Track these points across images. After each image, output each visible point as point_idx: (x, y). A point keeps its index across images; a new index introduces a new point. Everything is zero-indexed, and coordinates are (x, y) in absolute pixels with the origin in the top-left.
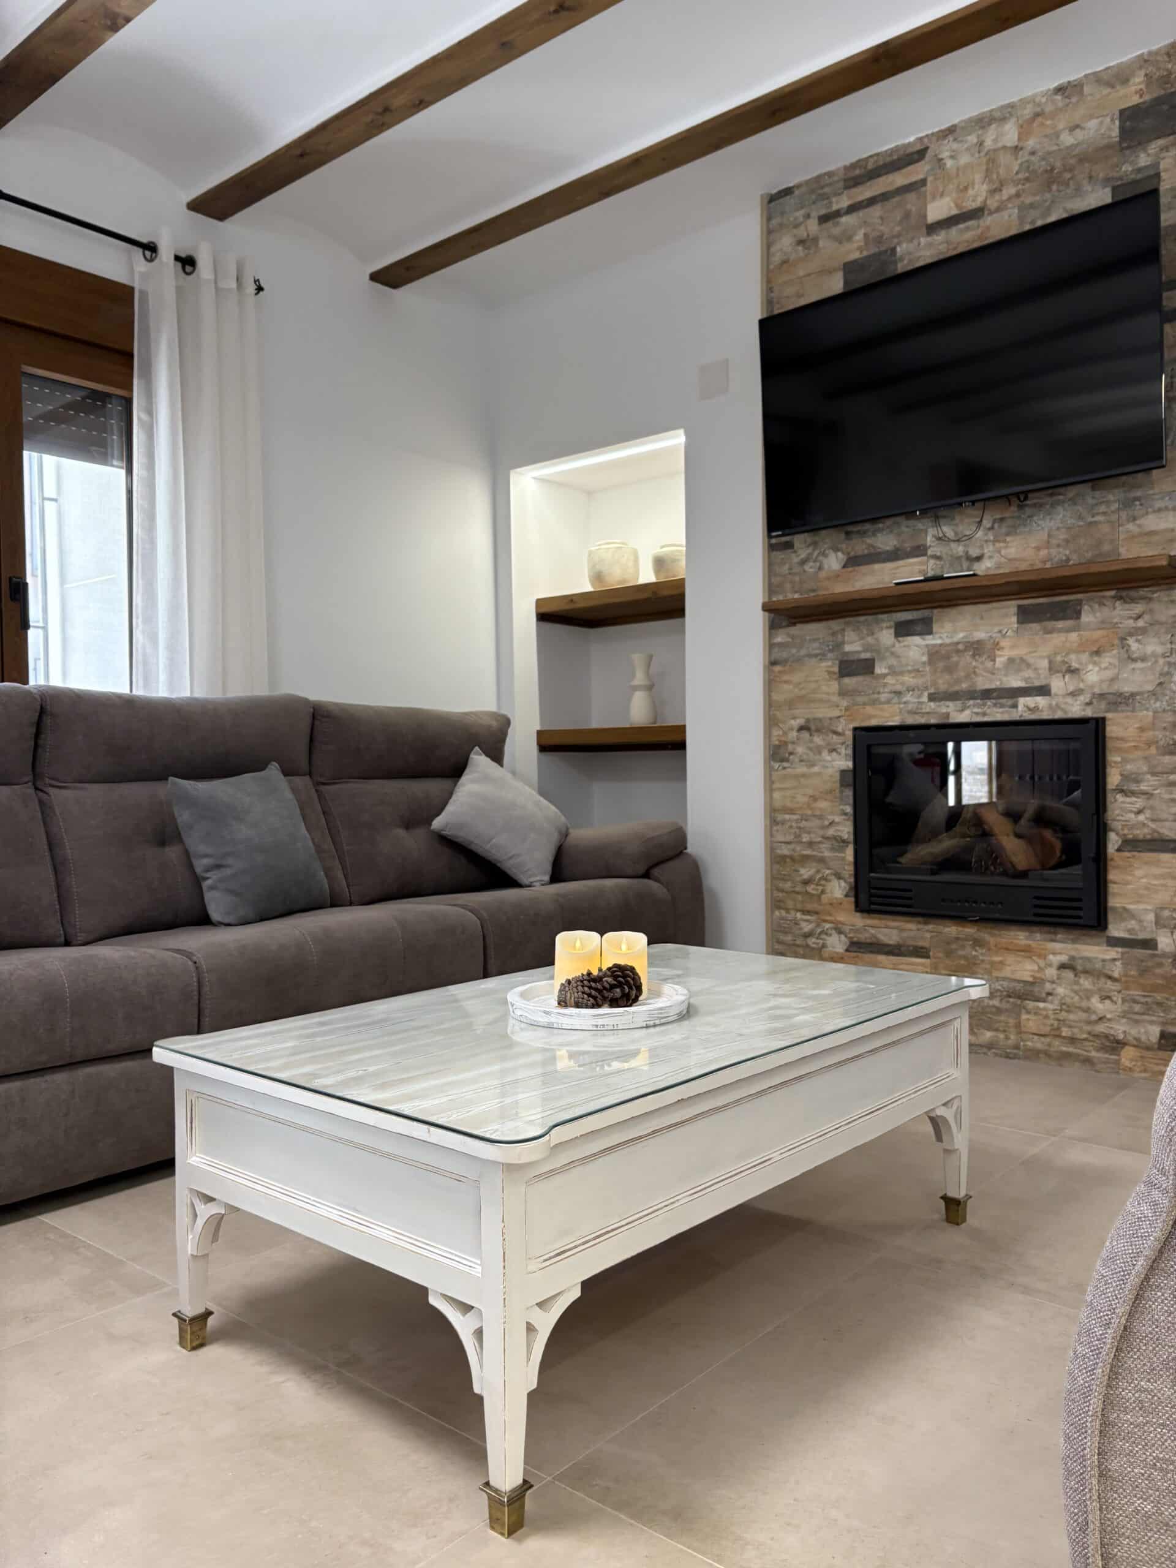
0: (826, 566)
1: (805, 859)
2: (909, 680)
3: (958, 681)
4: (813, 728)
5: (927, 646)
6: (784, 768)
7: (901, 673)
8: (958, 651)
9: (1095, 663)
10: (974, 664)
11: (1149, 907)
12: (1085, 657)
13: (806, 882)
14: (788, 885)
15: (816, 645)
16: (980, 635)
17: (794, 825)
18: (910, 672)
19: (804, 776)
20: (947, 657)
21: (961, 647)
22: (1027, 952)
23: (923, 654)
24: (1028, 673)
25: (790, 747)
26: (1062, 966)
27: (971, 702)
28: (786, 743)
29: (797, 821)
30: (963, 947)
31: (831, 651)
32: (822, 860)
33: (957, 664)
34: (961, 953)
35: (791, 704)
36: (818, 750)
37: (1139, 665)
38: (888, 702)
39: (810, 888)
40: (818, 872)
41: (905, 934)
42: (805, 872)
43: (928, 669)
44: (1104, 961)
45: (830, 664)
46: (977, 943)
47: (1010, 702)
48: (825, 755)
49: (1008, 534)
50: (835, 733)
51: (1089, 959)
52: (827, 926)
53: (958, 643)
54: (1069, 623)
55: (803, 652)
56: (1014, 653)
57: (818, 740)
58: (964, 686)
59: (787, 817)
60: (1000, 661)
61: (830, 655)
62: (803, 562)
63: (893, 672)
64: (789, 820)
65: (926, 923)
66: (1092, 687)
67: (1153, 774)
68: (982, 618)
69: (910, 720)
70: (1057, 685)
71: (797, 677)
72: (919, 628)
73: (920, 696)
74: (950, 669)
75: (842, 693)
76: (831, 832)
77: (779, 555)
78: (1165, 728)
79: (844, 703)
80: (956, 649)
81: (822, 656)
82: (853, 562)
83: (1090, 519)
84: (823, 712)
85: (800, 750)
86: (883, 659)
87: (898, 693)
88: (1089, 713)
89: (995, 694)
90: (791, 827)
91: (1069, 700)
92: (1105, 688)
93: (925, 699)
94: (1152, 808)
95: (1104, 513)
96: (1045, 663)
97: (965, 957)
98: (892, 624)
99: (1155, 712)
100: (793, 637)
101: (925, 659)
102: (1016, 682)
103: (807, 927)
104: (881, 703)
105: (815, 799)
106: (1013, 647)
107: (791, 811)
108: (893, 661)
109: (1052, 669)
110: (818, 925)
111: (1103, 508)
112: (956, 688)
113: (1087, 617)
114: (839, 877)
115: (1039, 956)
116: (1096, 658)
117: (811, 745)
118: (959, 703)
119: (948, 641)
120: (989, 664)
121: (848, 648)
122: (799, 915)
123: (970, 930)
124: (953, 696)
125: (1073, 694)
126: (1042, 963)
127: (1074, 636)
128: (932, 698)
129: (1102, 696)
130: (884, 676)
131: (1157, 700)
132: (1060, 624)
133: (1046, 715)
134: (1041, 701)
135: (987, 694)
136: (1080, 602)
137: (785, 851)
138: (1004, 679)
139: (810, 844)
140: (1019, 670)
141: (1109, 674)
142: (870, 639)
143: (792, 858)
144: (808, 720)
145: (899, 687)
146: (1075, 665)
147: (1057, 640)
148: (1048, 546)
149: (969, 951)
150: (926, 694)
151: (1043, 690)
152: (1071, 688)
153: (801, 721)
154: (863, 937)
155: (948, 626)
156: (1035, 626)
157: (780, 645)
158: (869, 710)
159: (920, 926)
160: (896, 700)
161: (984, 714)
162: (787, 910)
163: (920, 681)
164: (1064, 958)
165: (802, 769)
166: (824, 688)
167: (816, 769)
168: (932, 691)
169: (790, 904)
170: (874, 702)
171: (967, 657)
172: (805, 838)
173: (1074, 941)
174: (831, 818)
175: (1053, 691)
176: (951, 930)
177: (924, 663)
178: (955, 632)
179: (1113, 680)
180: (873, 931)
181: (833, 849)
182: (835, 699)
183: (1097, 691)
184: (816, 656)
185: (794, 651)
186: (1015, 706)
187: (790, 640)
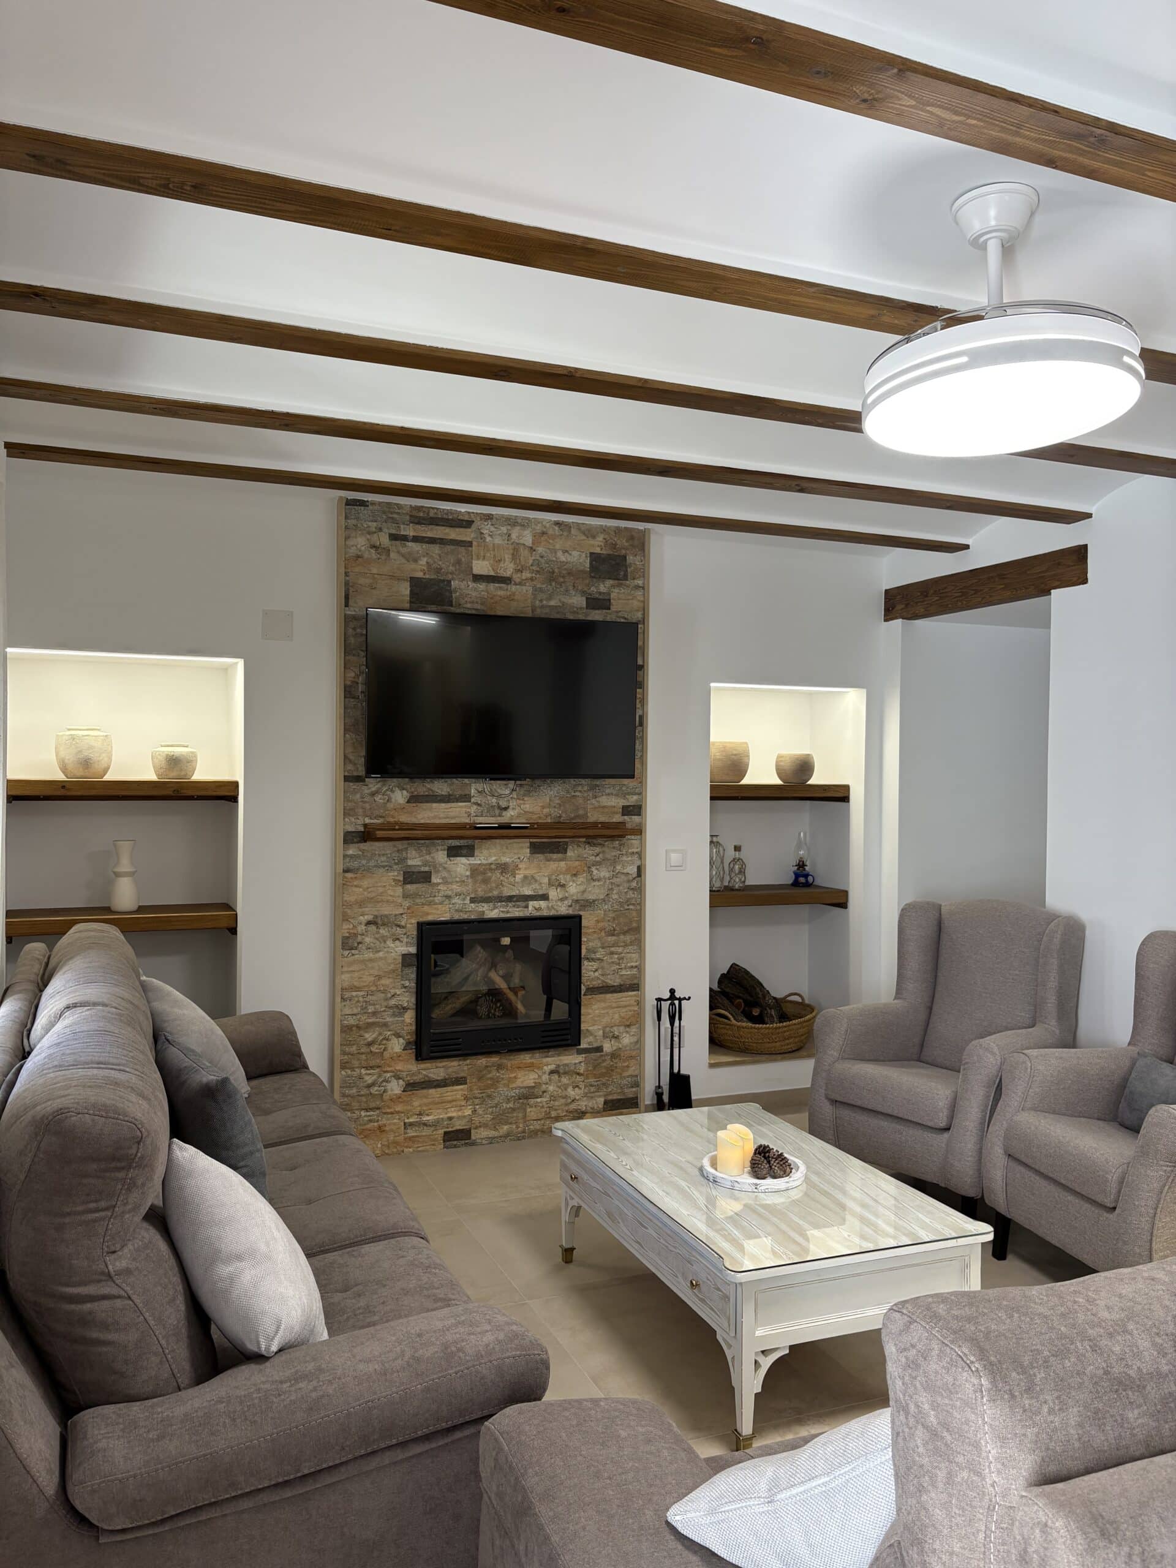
0: (393, 800)
1: (369, 1026)
2: (455, 887)
3: (491, 890)
4: (380, 922)
5: (470, 864)
6: (353, 955)
7: (451, 883)
8: (491, 869)
9: (573, 881)
10: (502, 878)
11: (600, 1027)
12: (568, 877)
13: (370, 1044)
14: (354, 1049)
15: (383, 859)
16: (506, 859)
17: (361, 999)
18: (457, 882)
19: (371, 960)
20: (484, 873)
21: (493, 867)
22: (531, 1067)
23: (467, 870)
24: (536, 886)
25: (359, 938)
26: (552, 1072)
27: (499, 904)
28: (356, 935)
29: (363, 996)
30: (490, 1072)
31: (396, 864)
32: (385, 1025)
33: (490, 878)
34: (489, 1076)
35: (361, 904)
36: (384, 940)
37: (597, 883)
38: (441, 903)
39: (374, 1049)
40: (380, 1034)
41: (450, 1070)
42: (369, 1036)
43: (470, 880)
44: (575, 1064)
45: (396, 874)
46: (500, 1067)
47: (523, 904)
48: (390, 943)
49: (524, 795)
50: (399, 926)
51: (567, 1065)
52: (388, 1075)
53: (491, 864)
54: (560, 855)
55: (372, 863)
56: (528, 872)
57: (383, 931)
58: (495, 893)
59: (354, 994)
60: (519, 877)
61: (395, 867)
62: (373, 794)
63: (445, 882)
64: (356, 996)
65: (465, 1060)
66: (573, 896)
67: (603, 948)
68: (507, 848)
69: (457, 917)
70: (553, 894)
71: (365, 883)
72: (464, 852)
73: (464, 899)
74: (486, 881)
75: (405, 896)
76: (393, 1002)
77: (352, 786)
78: (609, 921)
79: (406, 904)
80: (489, 867)
81: (389, 868)
82: (414, 799)
83: (573, 794)
84: (386, 910)
85: (368, 940)
86: (438, 872)
87: (448, 897)
88: (571, 912)
89: (515, 899)
90: (358, 1001)
91: (559, 903)
92: (580, 897)
93: (467, 901)
94: (603, 968)
95: (580, 791)
96: (546, 880)
97: (491, 1079)
98: (446, 847)
99: (605, 911)
100: (363, 851)
101: (468, 873)
102: (528, 892)
103: (369, 1080)
104: (436, 904)
105: (379, 977)
106: (526, 869)
107: (358, 989)
108: (445, 874)
109: (550, 884)
110: (380, 1076)
111: (580, 788)
112: (490, 895)
113: (570, 853)
114: (398, 1036)
115: (539, 1068)
116: (574, 878)
117: (377, 936)
118: (491, 904)
119: (484, 862)
120: (512, 879)
121: (410, 862)
122: (363, 1071)
123: (495, 1059)
124: (487, 900)
125: (562, 900)
126: (540, 1072)
127: (563, 864)
128: (472, 901)
129: (577, 901)
130: (438, 884)
131: (605, 904)
132: (555, 856)
133: (545, 913)
134: (543, 904)
135: (510, 899)
136: (566, 843)
137: (352, 1021)
138: (521, 889)
139: (374, 1014)
140: (530, 884)
141: (582, 888)
142: (428, 857)
143: (358, 1027)
144: (376, 917)
145: (450, 893)
146: (563, 882)
147: (553, 865)
148: (549, 806)
149: (494, 1073)
150: (468, 898)
151: (545, 897)
152: (561, 896)
153: (369, 918)
154: (417, 1078)
155: (485, 852)
156: (541, 856)
157: (351, 856)
158: (426, 908)
159: (461, 1063)
160: (447, 902)
161: (508, 912)
162: (353, 1069)
163: (464, 889)
164: (552, 1067)
165: (369, 955)
166: (390, 892)
167: (381, 954)
168: (473, 896)
169: (356, 1063)
170: (430, 904)
171: (498, 873)
172: (371, 1009)
173: (559, 1055)
174: (393, 991)
175: (550, 897)
176: (482, 1061)
177: (468, 876)
178: (490, 856)
179: (584, 892)
180: (424, 1072)
181: (394, 1015)
182: (400, 900)
183: (575, 898)
184: (384, 867)
185: (364, 862)
186: (527, 907)
187: (361, 853)
